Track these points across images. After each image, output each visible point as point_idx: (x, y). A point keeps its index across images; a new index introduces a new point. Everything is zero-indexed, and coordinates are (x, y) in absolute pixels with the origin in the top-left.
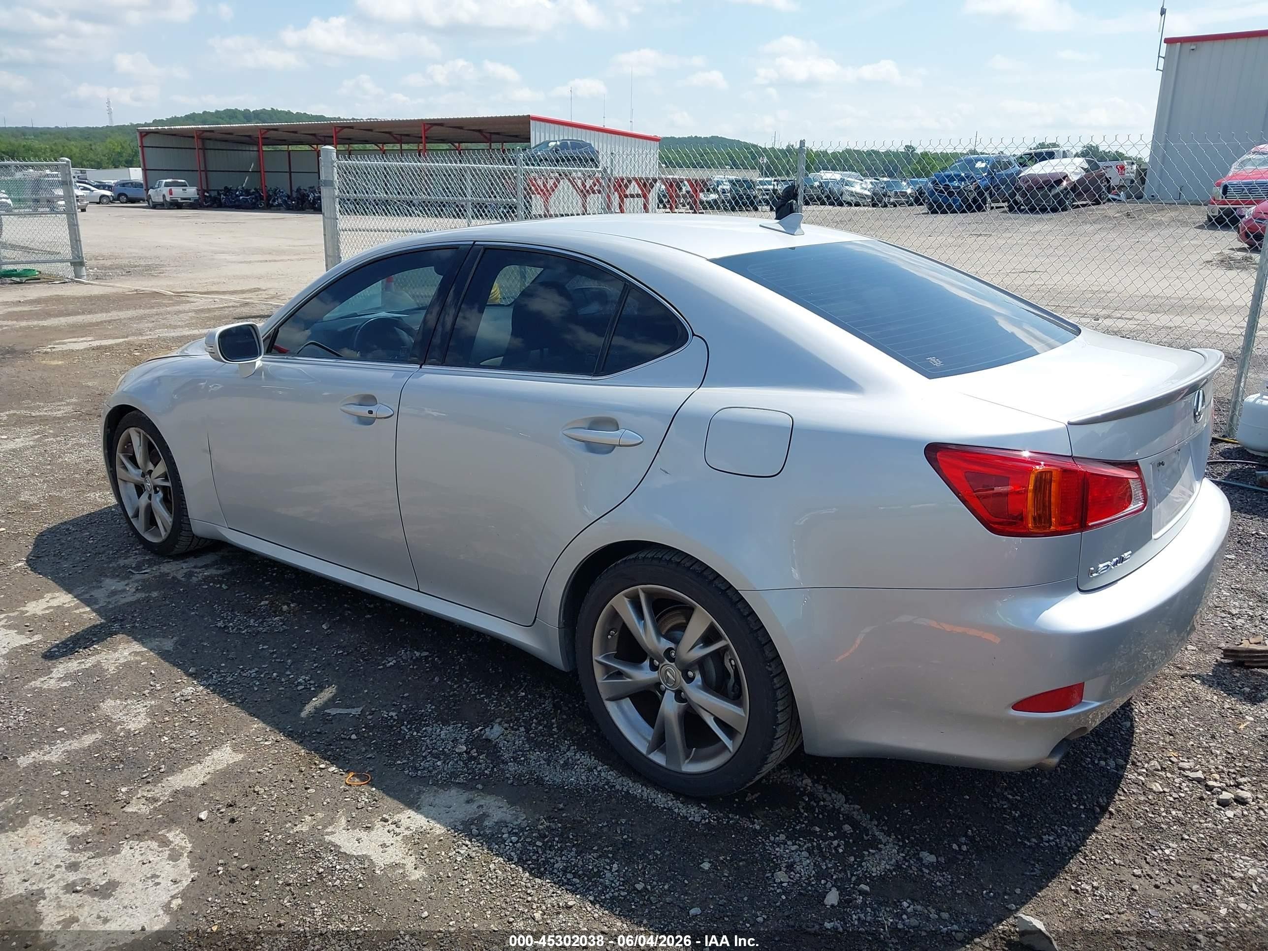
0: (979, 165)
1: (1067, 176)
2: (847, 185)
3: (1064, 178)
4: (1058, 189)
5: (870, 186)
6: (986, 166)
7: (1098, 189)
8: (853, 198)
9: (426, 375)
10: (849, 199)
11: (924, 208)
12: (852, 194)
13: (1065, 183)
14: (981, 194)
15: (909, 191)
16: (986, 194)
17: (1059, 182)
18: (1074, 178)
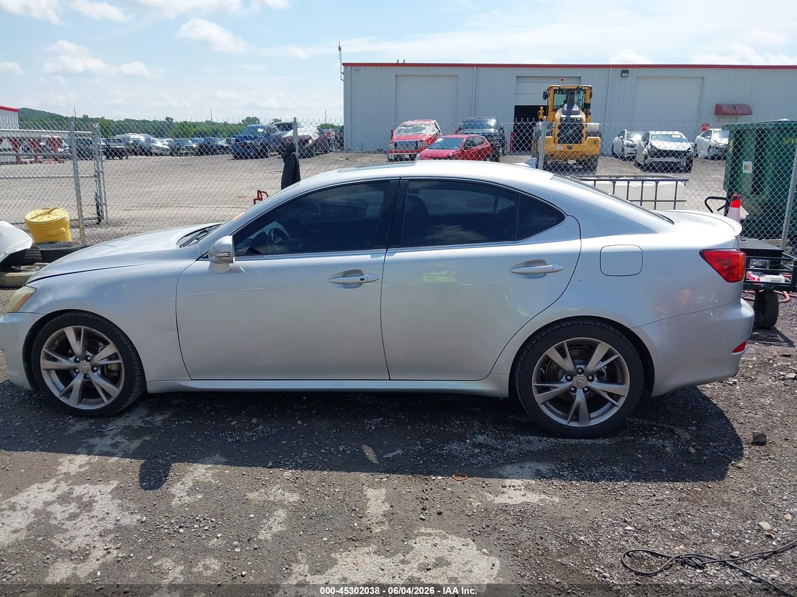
0: (260, 130)
1: (311, 137)
2: (152, 142)
3: (309, 139)
4: (307, 145)
5: (167, 143)
6: (263, 132)
7: (325, 144)
8: (159, 151)
9: (397, 254)
10: (156, 151)
11: (231, 156)
12: (158, 148)
13: (310, 141)
14: (264, 147)
15: (194, 146)
16: (267, 147)
17: (307, 141)
18: (315, 139)
